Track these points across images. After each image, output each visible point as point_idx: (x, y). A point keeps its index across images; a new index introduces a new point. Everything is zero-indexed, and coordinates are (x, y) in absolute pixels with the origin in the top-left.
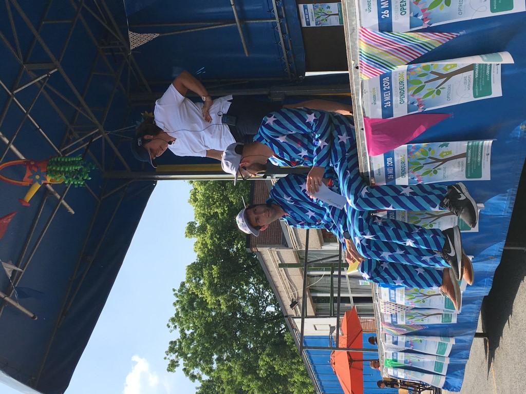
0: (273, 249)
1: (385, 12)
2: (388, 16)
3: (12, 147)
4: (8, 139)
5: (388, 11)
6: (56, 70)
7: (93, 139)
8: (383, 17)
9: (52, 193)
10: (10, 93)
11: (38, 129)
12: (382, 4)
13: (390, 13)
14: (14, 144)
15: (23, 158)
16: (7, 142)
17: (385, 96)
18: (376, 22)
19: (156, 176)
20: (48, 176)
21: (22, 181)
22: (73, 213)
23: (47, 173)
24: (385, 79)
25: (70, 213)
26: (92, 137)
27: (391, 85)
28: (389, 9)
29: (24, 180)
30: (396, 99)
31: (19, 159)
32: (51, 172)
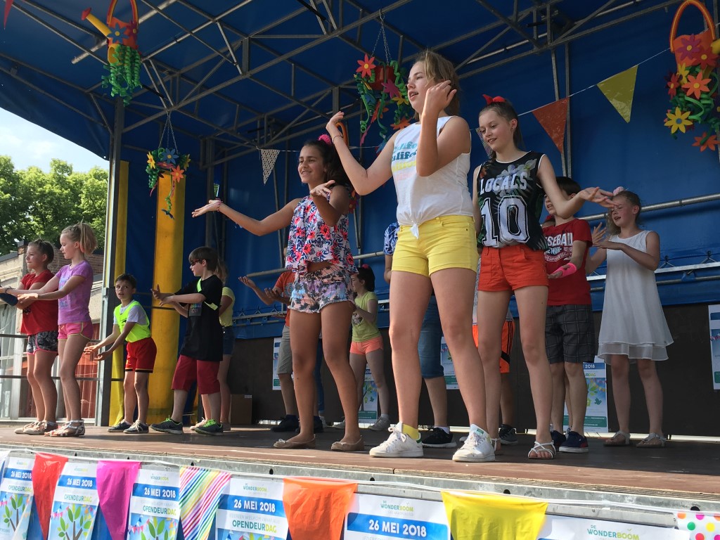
1: (240, 503)
2: (236, 506)
3: (154, 12)
4: (164, 9)
5: (240, 507)
6: (241, 73)
7: (163, 98)
8: (236, 501)
9: (98, 43)
10: (217, 19)
11: (176, 39)
12: (249, 502)
13: (237, 509)
14: (157, 14)
15: (140, 21)
16: (161, 7)
17: (157, 490)
18: (232, 493)
19: (114, 161)
20: (119, 45)
21: (113, 16)
22: (74, 62)
23: (122, 45)
24: (174, 494)
25: (73, 58)
26: (164, 96)
27: (166, 498)
28: (242, 509)
29: (114, 18)
30: (150, 502)
31: (140, 16)
32: (123, 49)
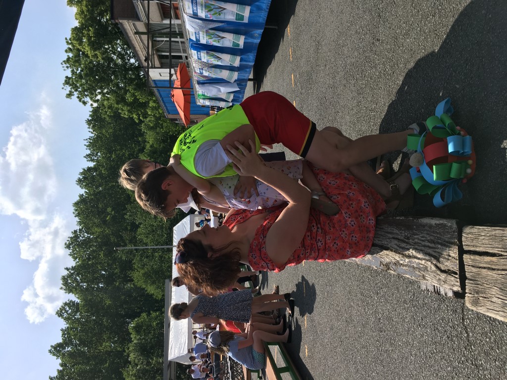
0: (130, 21)
